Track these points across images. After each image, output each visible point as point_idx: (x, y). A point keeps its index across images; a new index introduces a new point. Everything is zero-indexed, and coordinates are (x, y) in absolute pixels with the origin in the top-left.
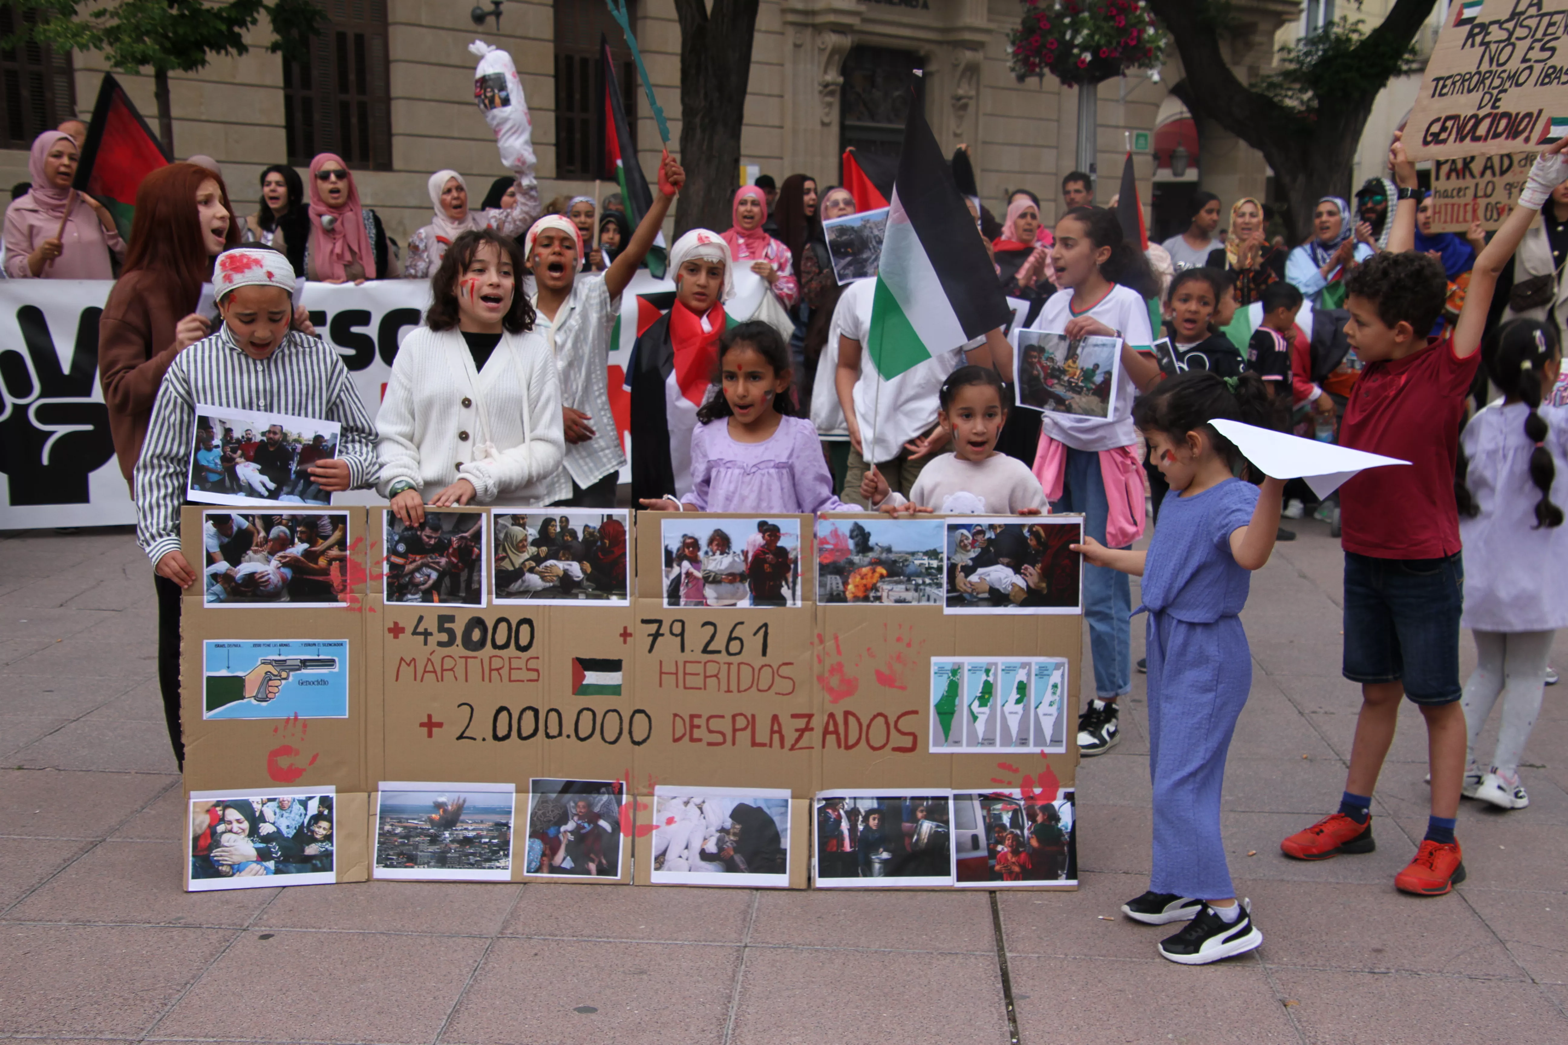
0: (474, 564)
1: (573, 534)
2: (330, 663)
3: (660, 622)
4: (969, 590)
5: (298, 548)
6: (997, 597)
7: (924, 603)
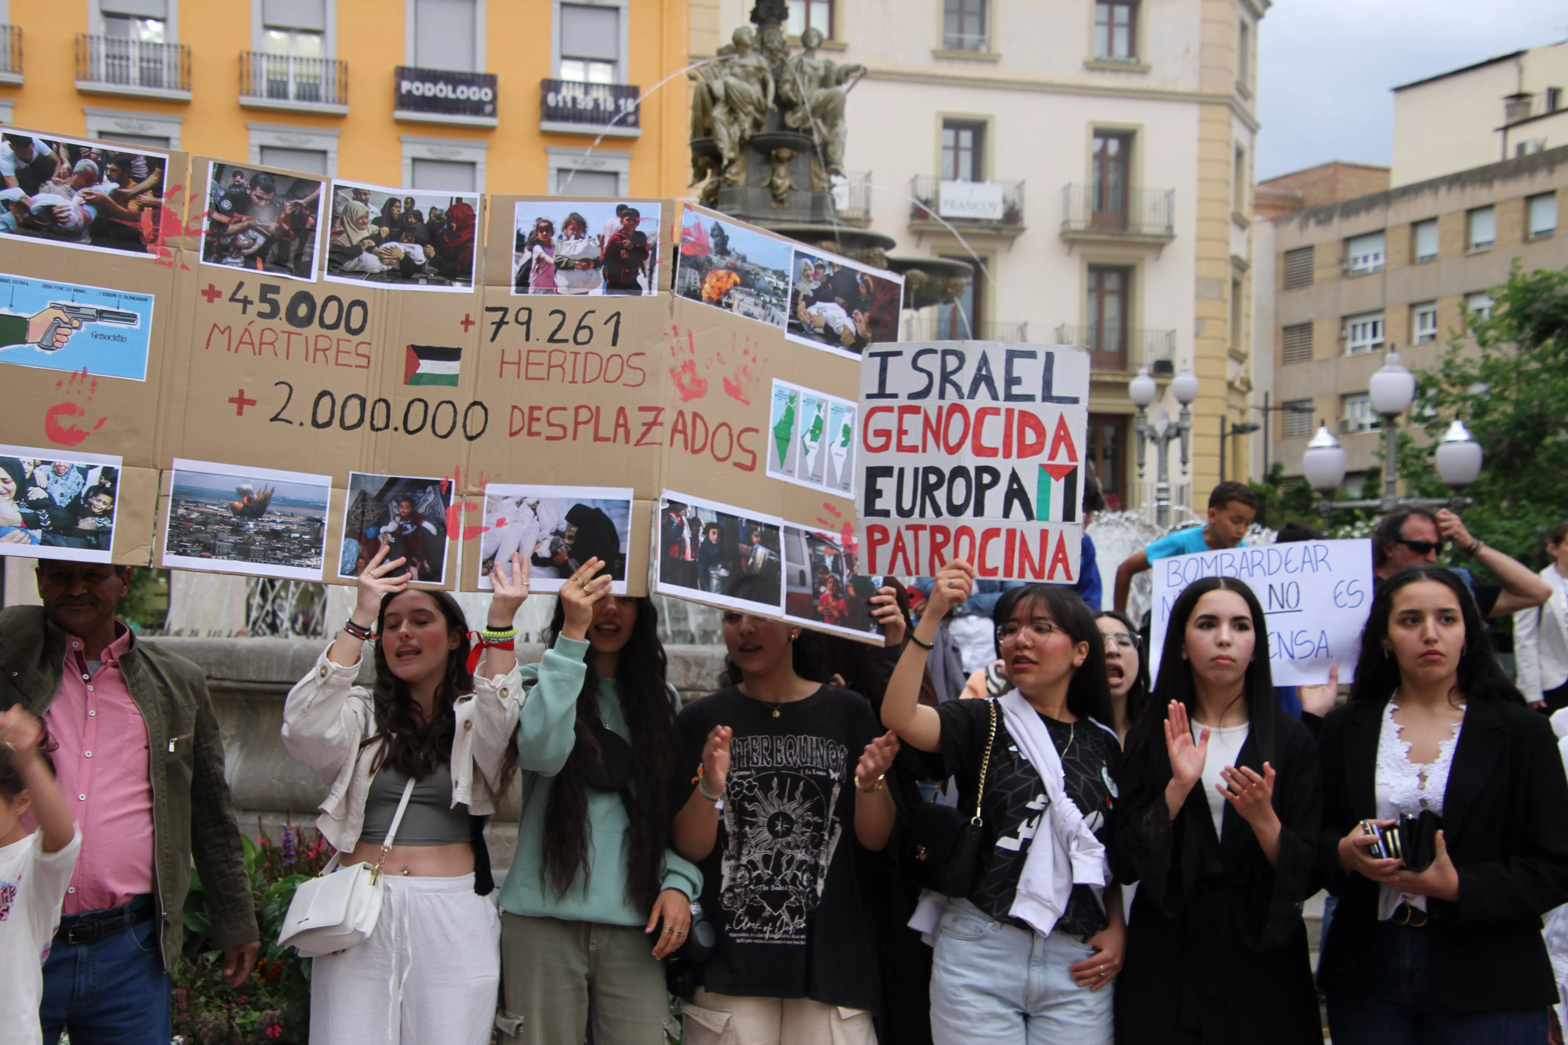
0: (306, 233)
1: (419, 215)
2: (130, 318)
3: (505, 310)
4: (808, 321)
5: (106, 187)
6: (830, 336)
7: (768, 323)
